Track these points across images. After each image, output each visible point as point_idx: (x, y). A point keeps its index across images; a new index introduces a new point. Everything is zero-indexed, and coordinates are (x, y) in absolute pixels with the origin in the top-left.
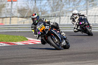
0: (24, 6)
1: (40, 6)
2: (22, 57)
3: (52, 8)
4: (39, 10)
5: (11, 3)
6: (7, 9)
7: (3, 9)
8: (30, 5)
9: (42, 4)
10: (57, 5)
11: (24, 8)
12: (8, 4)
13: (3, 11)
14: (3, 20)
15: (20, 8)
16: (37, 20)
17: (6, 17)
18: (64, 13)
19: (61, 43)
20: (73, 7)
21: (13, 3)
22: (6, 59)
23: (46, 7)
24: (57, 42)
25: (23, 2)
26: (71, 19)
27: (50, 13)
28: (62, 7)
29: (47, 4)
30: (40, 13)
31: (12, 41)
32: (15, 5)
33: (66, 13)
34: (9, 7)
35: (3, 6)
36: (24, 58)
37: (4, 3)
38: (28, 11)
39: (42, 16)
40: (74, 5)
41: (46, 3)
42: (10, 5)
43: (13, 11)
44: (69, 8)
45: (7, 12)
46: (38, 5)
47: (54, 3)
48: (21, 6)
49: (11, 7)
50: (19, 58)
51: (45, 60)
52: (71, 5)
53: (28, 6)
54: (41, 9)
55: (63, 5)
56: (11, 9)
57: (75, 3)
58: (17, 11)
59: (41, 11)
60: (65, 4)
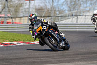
0: (42, 5)
1: (58, 5)
2: (39, 56)
3: (69, 7)
4: (57, 10)
5: (28, 2)
6: (24, 9)
7: (21, 8)
8: (47, 4)
9: (59, 3)
10: (74, 4)
11: (42, 8)
12: (26, 3)
13: (21, 11)
14: (20, 19)
15: (37, 7)
16: (35, 20)
17: (24, 17)
18: (81, 13)
19: (59, 44)
20: (90, 6)
21: (31, 2)
22: (23, 58)
23: (64, 7)
24: (54, 43)
25: (40, 2)
26: (92, 19)
27: (67, 12)
28: (80, 7)
29: (65, 3)
30: (58, 13)
31: (30, 41)
32: (33, 4)
33: (83, 12)
34: (27, 7)
35: (21, 5)
36: (41, 57)
37: (22, 2)
38: (46, 10)
39: (60, 15)
40: (91, 4)
41: (63, 2)
42: (28, 4)
43: (30, 10)
44: (87, 7)
45: (25, 11)
46: (55, 4)
47: (71, 3)
48: (39, 6)
49: (29, 6)
50: (36, 57)
51: (62, 59)
52: (88, 5)
53: (46, 5)
54: (58, 8)
55: (80, 4)
56: (29, 8)
57: (92, 2)
58: (34, 10)
59: (59, 11)
60: (82, 3)
